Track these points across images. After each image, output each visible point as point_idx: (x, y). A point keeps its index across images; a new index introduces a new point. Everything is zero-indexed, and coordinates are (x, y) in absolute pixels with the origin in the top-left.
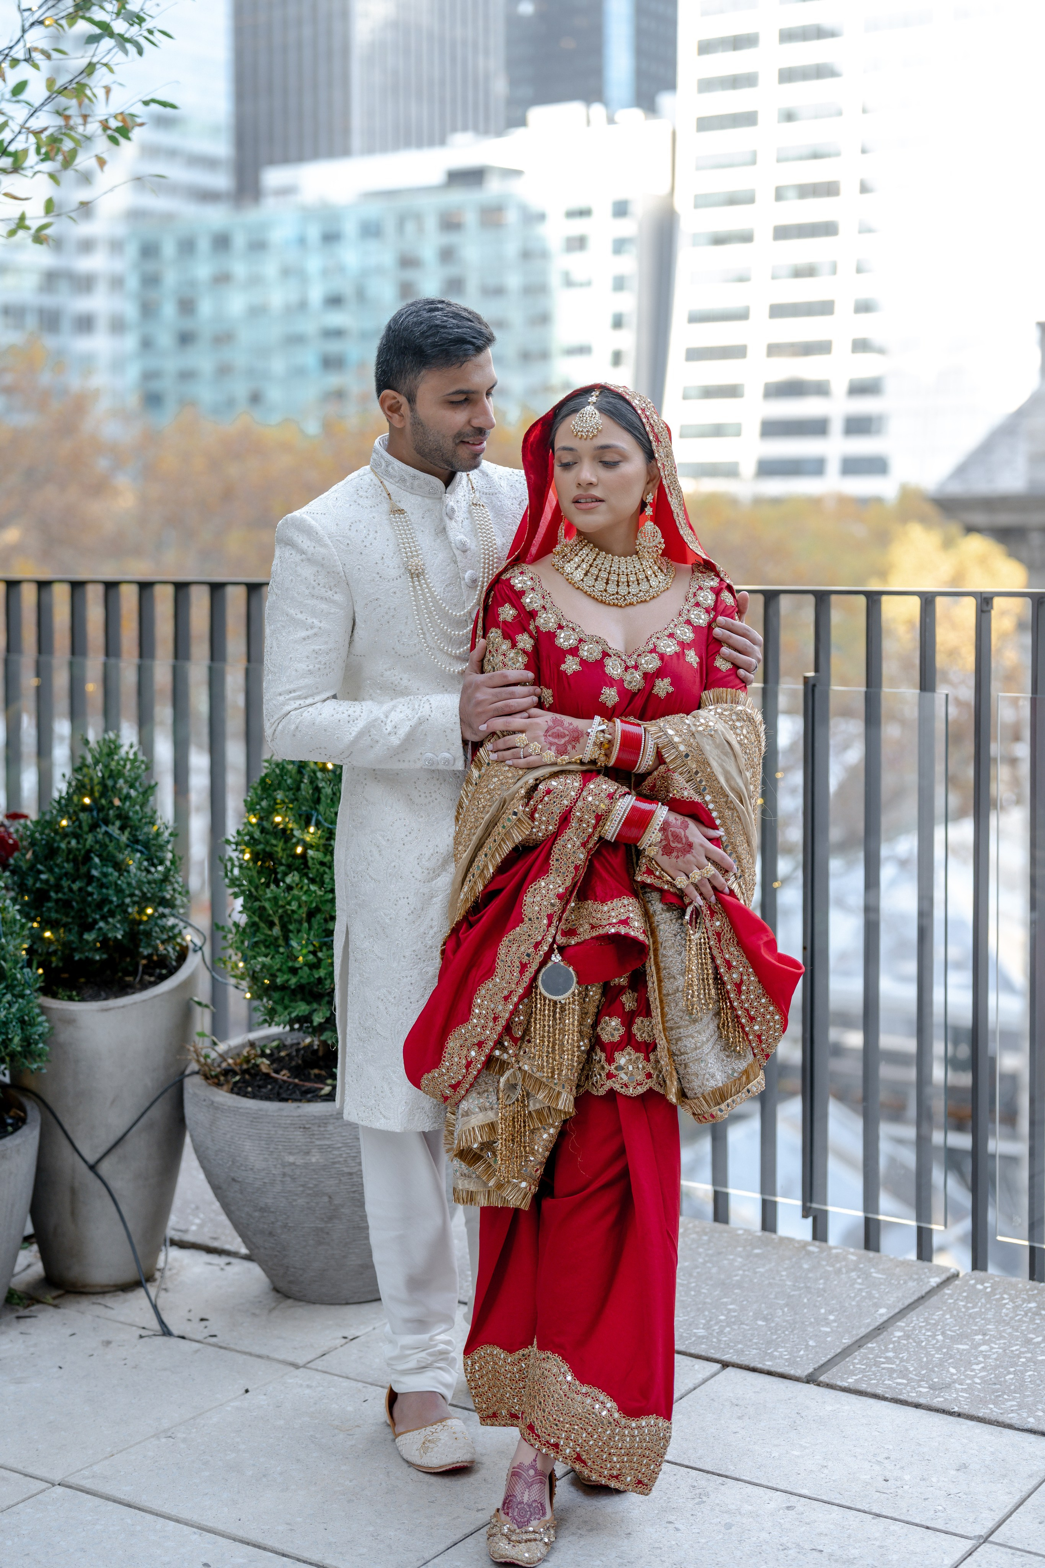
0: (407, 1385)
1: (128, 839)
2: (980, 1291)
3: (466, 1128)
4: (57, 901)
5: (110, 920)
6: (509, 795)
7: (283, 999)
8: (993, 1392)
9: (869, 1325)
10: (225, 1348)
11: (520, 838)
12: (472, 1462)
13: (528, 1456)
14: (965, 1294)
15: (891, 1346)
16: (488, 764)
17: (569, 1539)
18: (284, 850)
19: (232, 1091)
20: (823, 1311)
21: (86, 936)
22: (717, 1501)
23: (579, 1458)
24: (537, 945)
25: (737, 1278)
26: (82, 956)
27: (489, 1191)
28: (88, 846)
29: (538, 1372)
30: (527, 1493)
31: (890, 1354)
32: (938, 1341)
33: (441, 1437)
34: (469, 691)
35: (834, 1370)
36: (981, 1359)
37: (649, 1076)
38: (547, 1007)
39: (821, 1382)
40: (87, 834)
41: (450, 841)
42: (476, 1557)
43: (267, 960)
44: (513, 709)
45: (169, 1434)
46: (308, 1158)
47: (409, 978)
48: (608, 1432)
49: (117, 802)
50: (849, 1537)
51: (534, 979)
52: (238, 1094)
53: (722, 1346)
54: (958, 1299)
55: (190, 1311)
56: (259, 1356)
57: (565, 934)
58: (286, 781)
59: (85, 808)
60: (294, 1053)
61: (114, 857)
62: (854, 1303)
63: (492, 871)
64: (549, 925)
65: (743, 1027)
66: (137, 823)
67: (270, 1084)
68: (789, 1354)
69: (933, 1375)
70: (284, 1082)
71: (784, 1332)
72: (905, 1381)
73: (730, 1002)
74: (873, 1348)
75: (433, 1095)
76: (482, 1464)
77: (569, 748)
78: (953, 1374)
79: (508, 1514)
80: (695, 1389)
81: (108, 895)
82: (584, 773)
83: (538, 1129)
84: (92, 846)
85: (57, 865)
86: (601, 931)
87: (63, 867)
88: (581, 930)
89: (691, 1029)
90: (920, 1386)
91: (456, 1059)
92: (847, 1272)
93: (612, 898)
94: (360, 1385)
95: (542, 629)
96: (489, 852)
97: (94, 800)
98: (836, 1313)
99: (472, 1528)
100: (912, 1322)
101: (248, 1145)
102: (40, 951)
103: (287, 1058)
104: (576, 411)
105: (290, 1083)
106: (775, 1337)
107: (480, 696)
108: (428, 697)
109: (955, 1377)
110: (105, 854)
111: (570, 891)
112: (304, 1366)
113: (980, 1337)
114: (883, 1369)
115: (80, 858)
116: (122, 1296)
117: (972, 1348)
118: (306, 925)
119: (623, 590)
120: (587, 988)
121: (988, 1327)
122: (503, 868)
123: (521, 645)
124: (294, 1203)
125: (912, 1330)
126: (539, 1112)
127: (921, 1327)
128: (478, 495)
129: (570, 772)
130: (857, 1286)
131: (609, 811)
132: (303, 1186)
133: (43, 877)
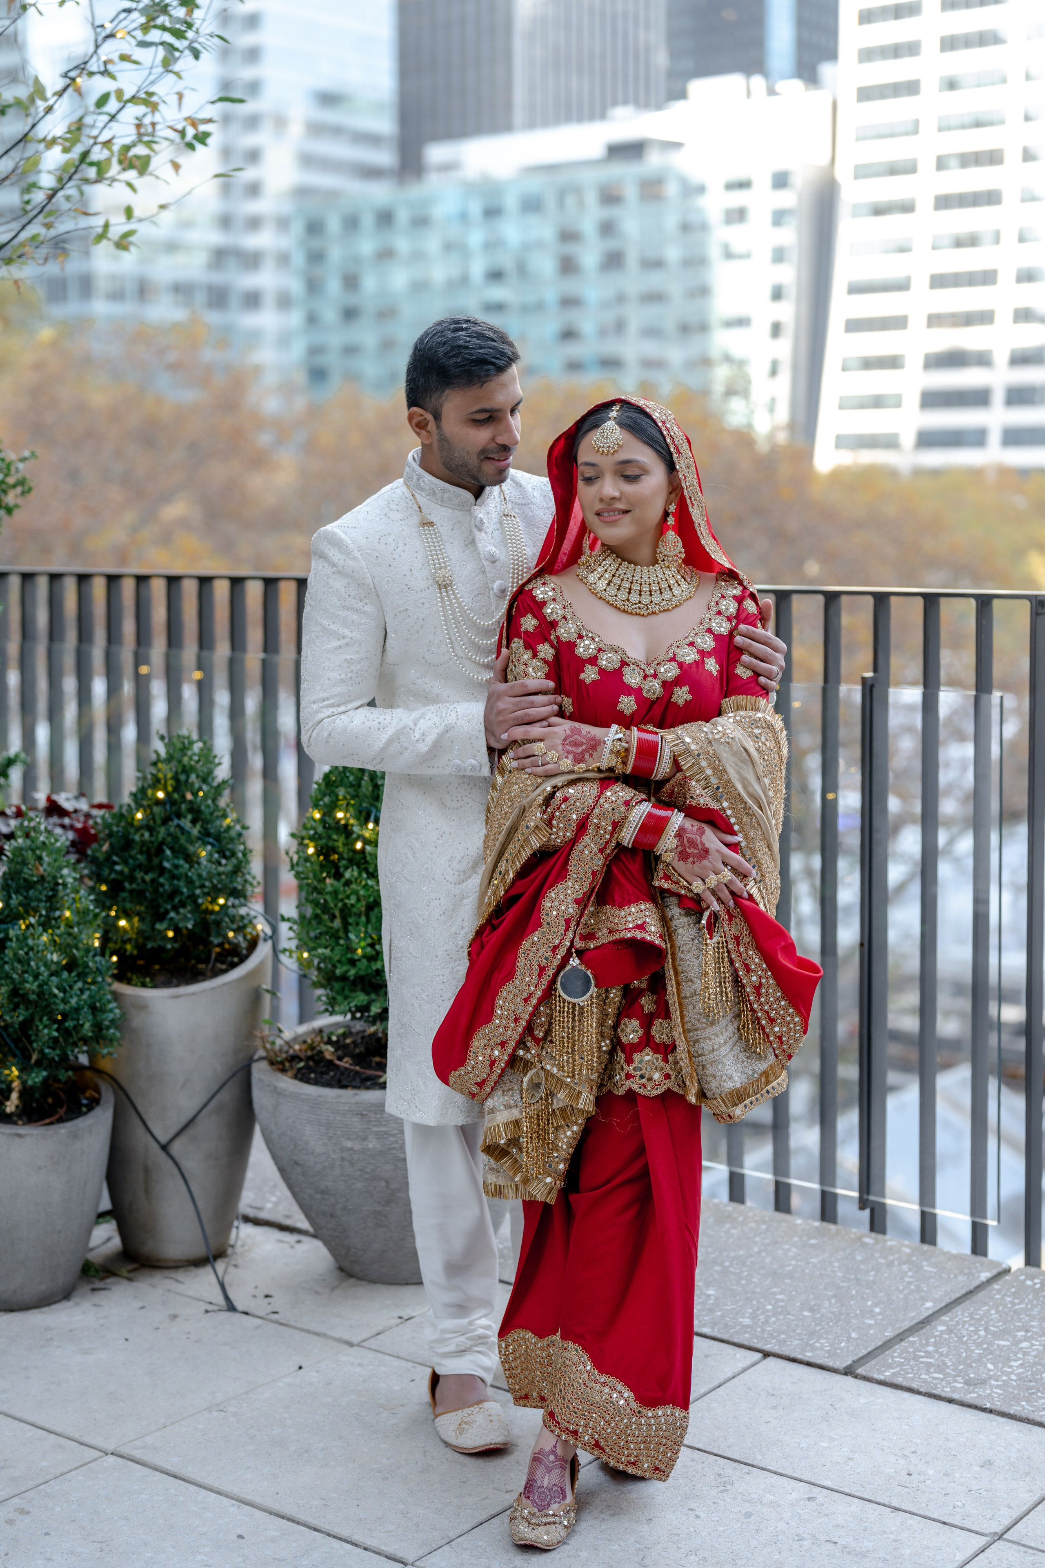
0: (449, 1367)
1: (200, 832)
2: (1029, 1287)
3: (491, 1126)
4: (131, 892)
5: (181, 910)
6: (528, 803)
7: (343, 989)
8: (1027, 1390)
9: (913, 1318)
10: (285, 1325)
11: (538, 845)
12: (506, 1444)
13: (549, 1441)
14: (1013, 1290)
15: (932, 1340)
16: (510, 772)
17: (592, 1523)
18: (344, 845)
19: (295, 1077)
20: (869, 1303)
21: (158, 926)
22: (741, 1490)
23: (597, 1445)
24: (555, 949)
25: (789, 1268)
26: (155, 945)
27: (517, 1185)
28: (160, 839)
29: (560, 1361)
30: (547, 1478)
31: (931, 1349)
32: (979, 1337)
33: (477, 1419)
34: (493, 700)
35: (873, 1362)
36: (1020, 1356)
37: (667, 1077)
38: (566, 1009)
39: (858, 1374)
40: (160, 826)
41: (480, 843)
42: (499, 1537)
43: (327, 952)
44: (532, 718)
45: (221, 1407)
46: (365, 1143)
47: (441, 977)
48: (625, 1421)
49: (189, 796)
50: (865, 1530)
51: (553, 981)
52: (301, 1080)
53: (765, 1336)
54: (1005, 1295)
55: (256, 1287)
56: (317, 1334)
57: (583, 938)
58: (348, 777)
59: (158, 802)
60: (359, 1040)
61: (185, 849)
62: (901, 1296)
63: (511, 876)
64: (567, 930)
65: (763, 1029)
66: (208, 816)
67: (332, 1070)
68: (831, 1345)
69: (971, 1371)
70: (346, 1069)
71: (828, 1324)
72: (941, 1376)
73: (750, 1004)
74: (914, 1342)
75: (462, 1092)
76: (516, 1446)
77: (587, 756)
78: (990, 1370)
79: (529, 1498)
80: (734, 1377)
81: (179, 886)
82: (601, 780)
83: (562, 1126)
84: (164, 839)
85: (132, 857)
86: (618, 936)
87: (136, 859)
88: (600, 934)
89: (709, 1032)
90: (955, 1381)
91: (481, 1058)
92: (899, 1265)
93: (629, 903)
94: (409, 1365)
95: (562, 639)
96: (510, 858)
97: (167, 794)
98: (882, 1306)
99: (499, 1509)
100: (956, 1317)
101: (309, 1130)
102: (114, 938)
103: (352, 1046)
104: (597, 426)
105: (351, 1071)
106: (818, 1328)
107: (501, 705)
108: (455, 705)
109: (992, 1373)
110: (177, 847)
111: (587, 896)
112: (358, 1345)
113: (1023, 1333)
114: (922, 1363)
115: (153, 850)
116: (194, 1271)
117: (1012, 1345)
118: (363, 919)
119: (646, 599)
120: (607, 991)
121: (1033, 1323)
122: (523, 873)
123: (541, 655)
124: (353, 1187)
125: (955, 1325)
126: (563, 1110)
127: (965, 1322)
128: (510, 506)
129: (588, 780)
130: (907, 1279)
131: (626, 818)
132: (361, 1170)
133: (118, 868)
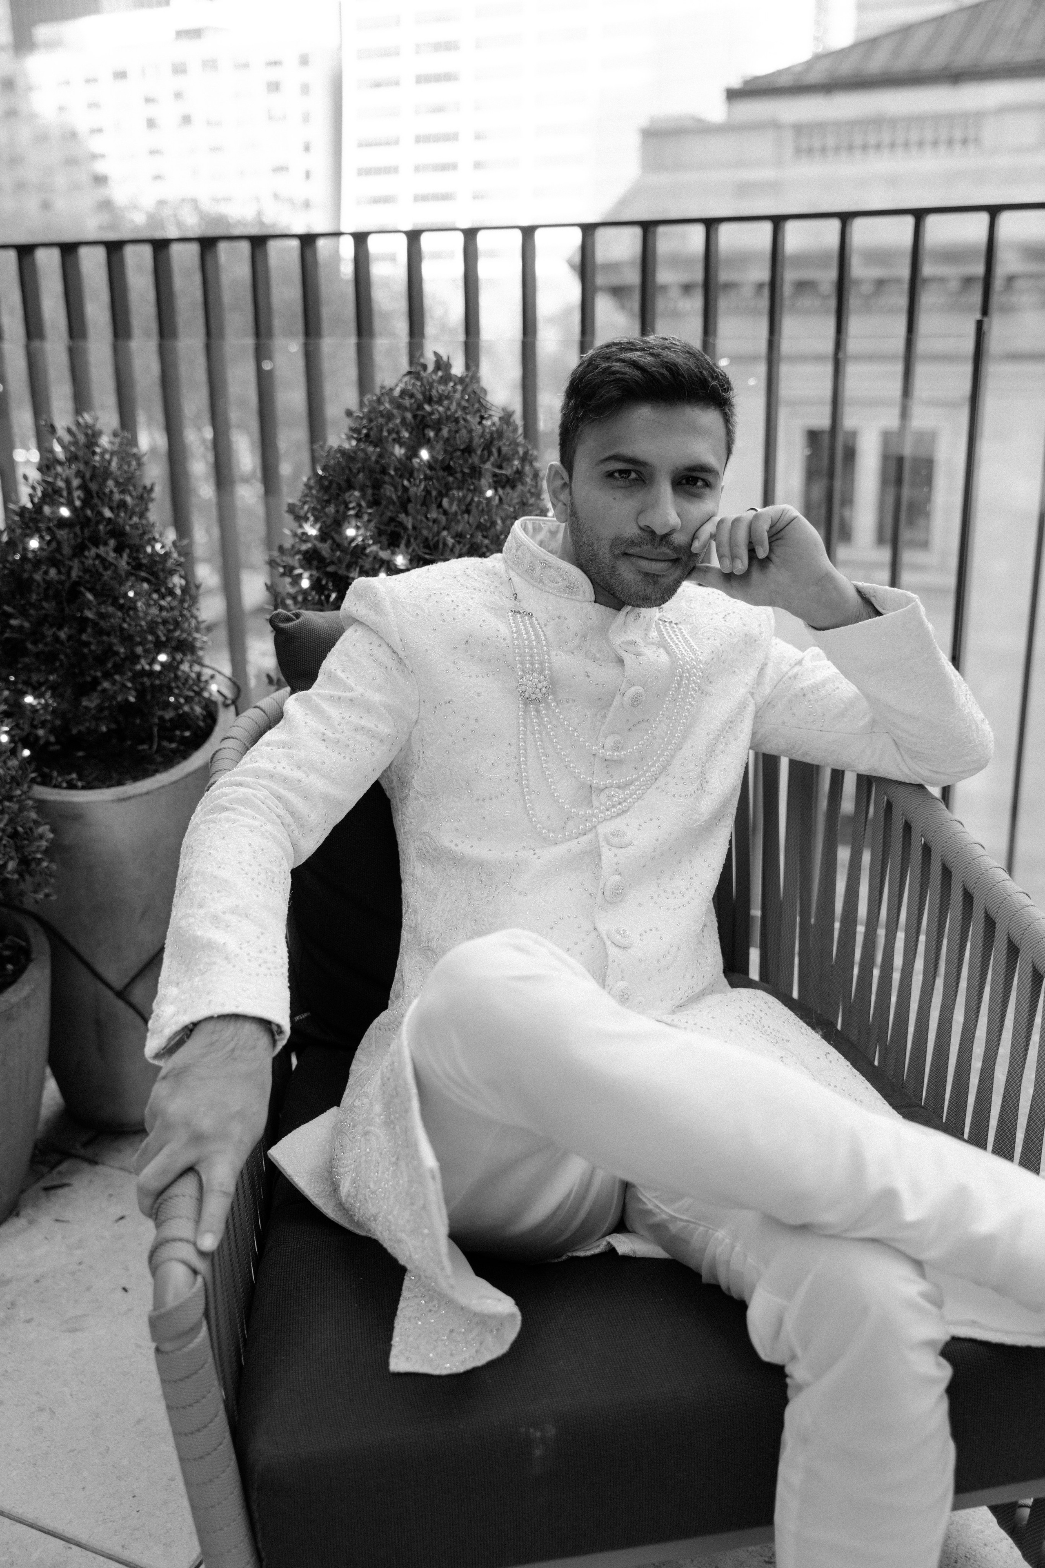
1: (128, 563)
4: (37, 655)
5: (117, 677)
21: (86, 702)
26: (83, 728)
28: (74, 577)
40: (71, 559)
49: (108, 513)
59: (62, 523)
61: (112, 589)
66: (137, 541)
81: (110, 644)
84: (80, 577)
85: (32, 605)
87: (40, 608)
97: (74, 510)
110: (99, 587)
115: (66, 595)
